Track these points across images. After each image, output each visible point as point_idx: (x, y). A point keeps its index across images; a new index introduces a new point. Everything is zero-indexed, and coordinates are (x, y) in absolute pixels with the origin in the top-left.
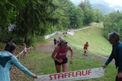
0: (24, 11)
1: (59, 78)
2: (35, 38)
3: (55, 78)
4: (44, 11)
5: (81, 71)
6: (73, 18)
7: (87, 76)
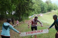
2: (24, 18)
3: (28, 34)
4: (28, 5)
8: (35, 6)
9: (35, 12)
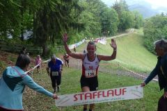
0: (42, 15)
1: (86, 99)
2: (56, 48)
5: (114, 89)
6: (105, 23)
7: (121, 96)
8: (85, 16)
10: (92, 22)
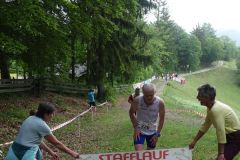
0: (97, 45)
2: (115, 88)
9: (156, 69)
10: (163, 53)
